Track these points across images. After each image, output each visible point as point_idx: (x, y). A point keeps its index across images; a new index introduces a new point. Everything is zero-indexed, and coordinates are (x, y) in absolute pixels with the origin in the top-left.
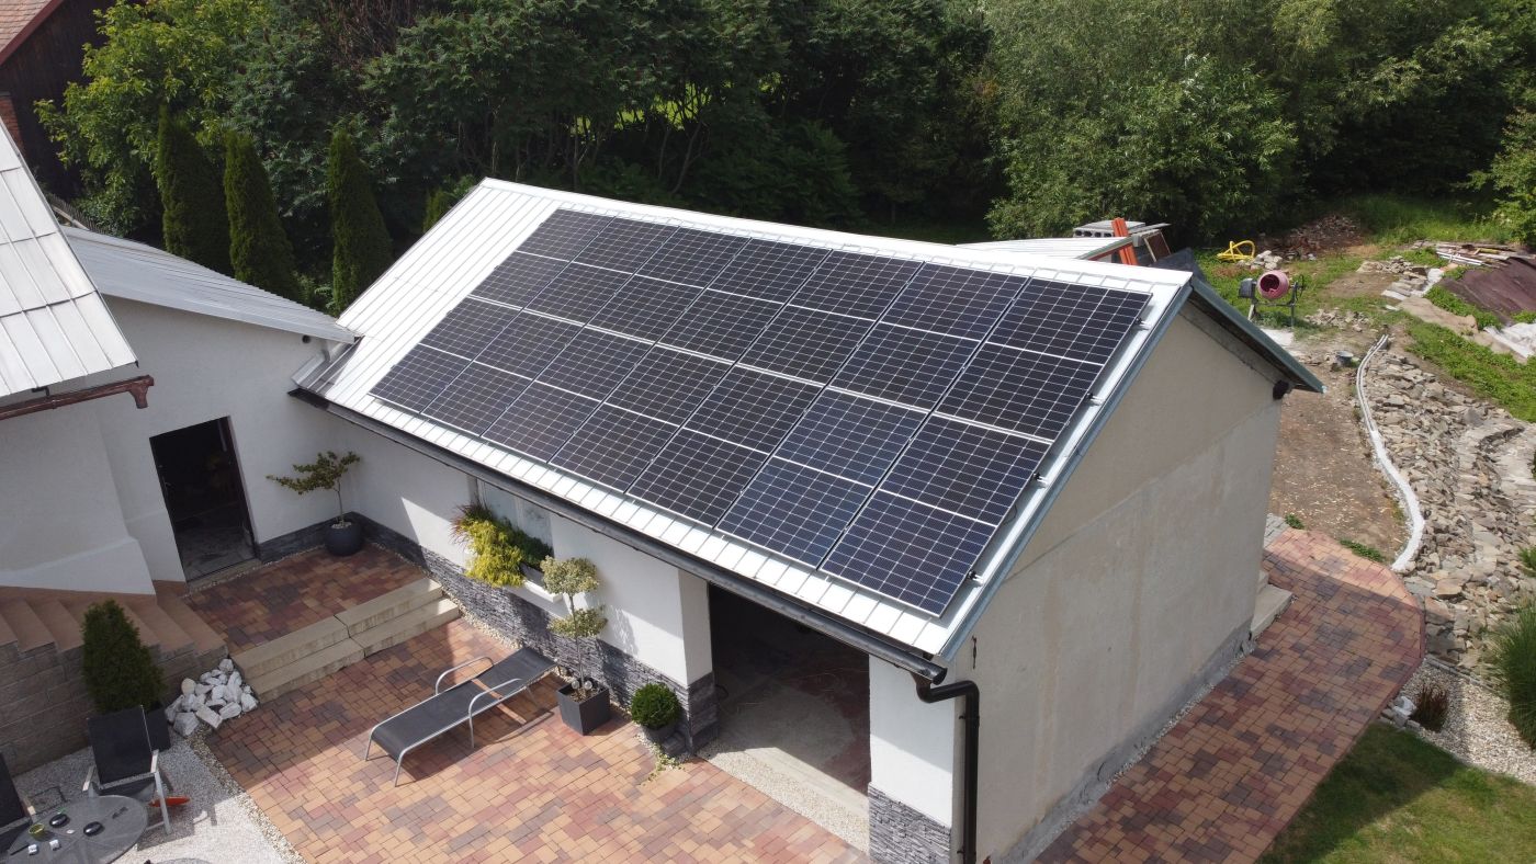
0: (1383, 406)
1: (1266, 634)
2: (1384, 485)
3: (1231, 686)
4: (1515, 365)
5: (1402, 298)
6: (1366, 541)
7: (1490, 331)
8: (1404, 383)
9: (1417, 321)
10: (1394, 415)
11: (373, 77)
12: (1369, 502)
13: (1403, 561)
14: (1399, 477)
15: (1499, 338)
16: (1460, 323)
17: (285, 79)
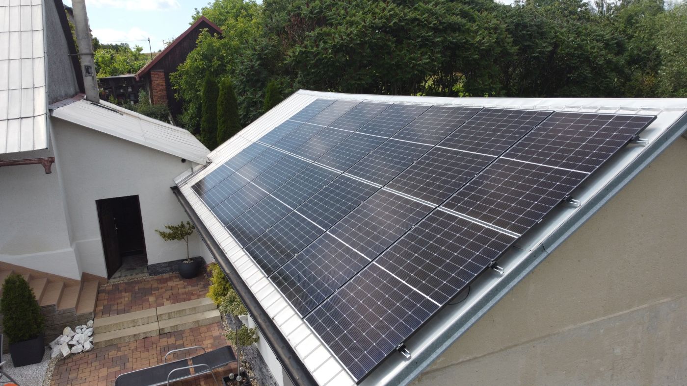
11: (290, 57)
17: (257, 60)
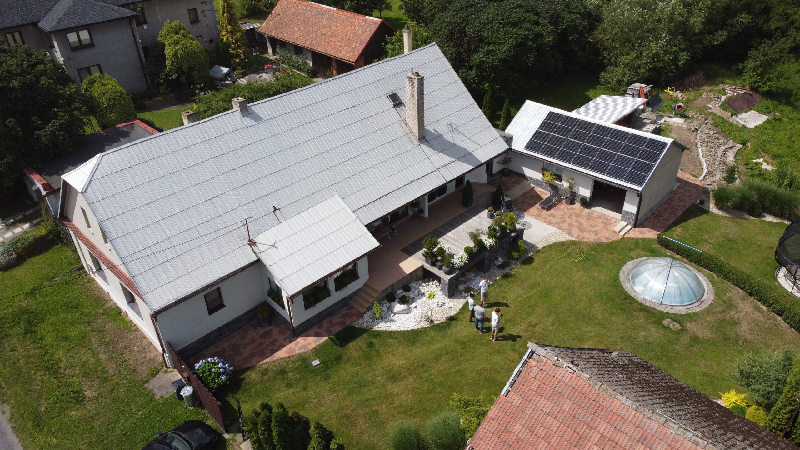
0: (703, 142)
1: (676, 190)
2: (700, 162)
3: (670, 199)
4: (738, 127)
5: (713, 107)
6: (695, 174)
7: (734, 117)
8: (709, 135)
9: (715, 115)
10: (705, 145)
12: (696, 166)
13: (701, 178)
14: (703, 160)
15: (737, 119)
16: (726, 115)
